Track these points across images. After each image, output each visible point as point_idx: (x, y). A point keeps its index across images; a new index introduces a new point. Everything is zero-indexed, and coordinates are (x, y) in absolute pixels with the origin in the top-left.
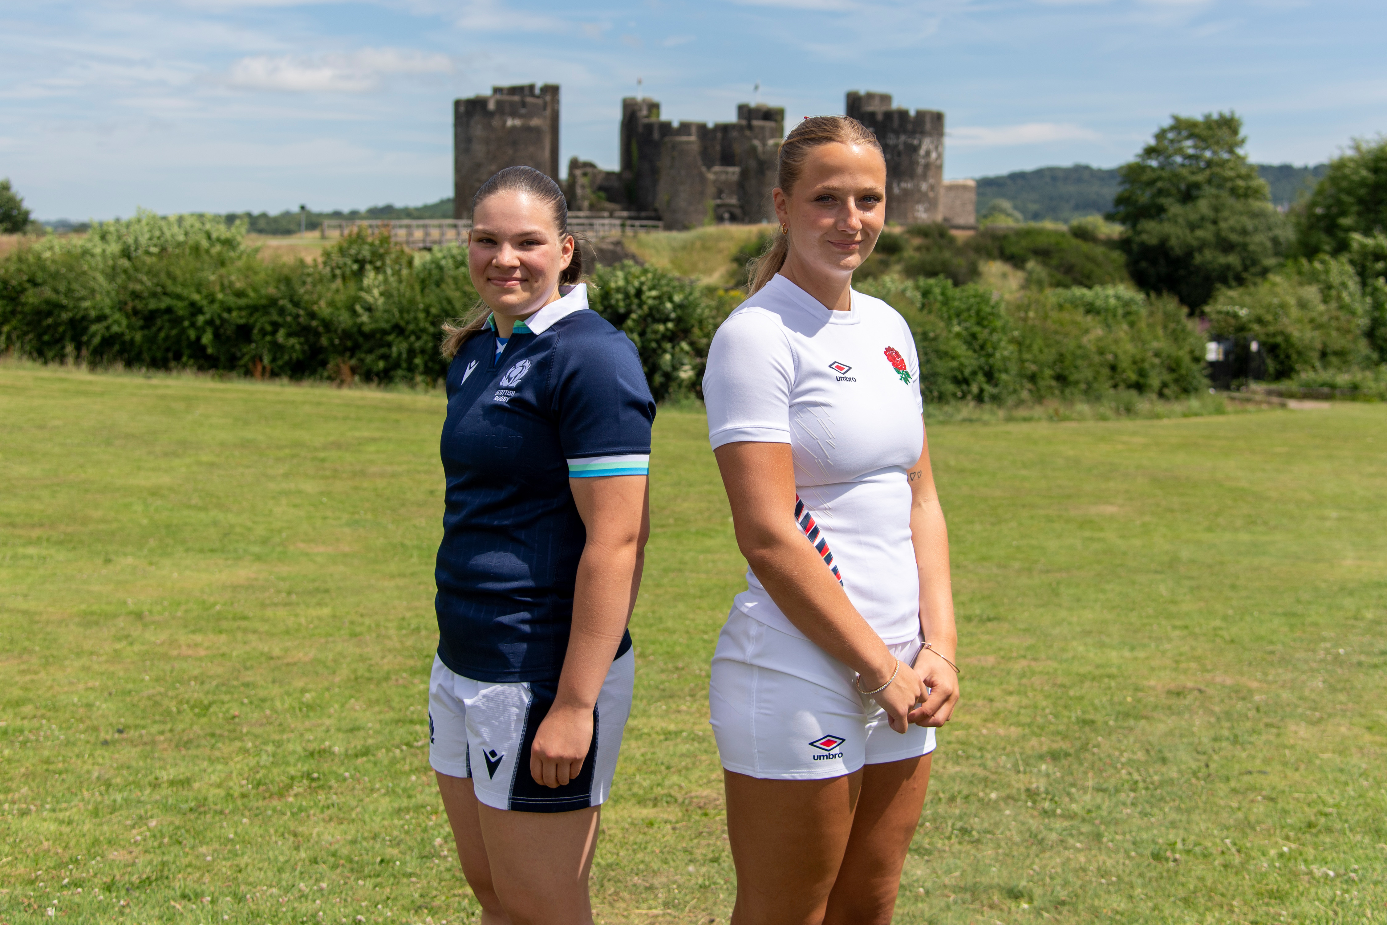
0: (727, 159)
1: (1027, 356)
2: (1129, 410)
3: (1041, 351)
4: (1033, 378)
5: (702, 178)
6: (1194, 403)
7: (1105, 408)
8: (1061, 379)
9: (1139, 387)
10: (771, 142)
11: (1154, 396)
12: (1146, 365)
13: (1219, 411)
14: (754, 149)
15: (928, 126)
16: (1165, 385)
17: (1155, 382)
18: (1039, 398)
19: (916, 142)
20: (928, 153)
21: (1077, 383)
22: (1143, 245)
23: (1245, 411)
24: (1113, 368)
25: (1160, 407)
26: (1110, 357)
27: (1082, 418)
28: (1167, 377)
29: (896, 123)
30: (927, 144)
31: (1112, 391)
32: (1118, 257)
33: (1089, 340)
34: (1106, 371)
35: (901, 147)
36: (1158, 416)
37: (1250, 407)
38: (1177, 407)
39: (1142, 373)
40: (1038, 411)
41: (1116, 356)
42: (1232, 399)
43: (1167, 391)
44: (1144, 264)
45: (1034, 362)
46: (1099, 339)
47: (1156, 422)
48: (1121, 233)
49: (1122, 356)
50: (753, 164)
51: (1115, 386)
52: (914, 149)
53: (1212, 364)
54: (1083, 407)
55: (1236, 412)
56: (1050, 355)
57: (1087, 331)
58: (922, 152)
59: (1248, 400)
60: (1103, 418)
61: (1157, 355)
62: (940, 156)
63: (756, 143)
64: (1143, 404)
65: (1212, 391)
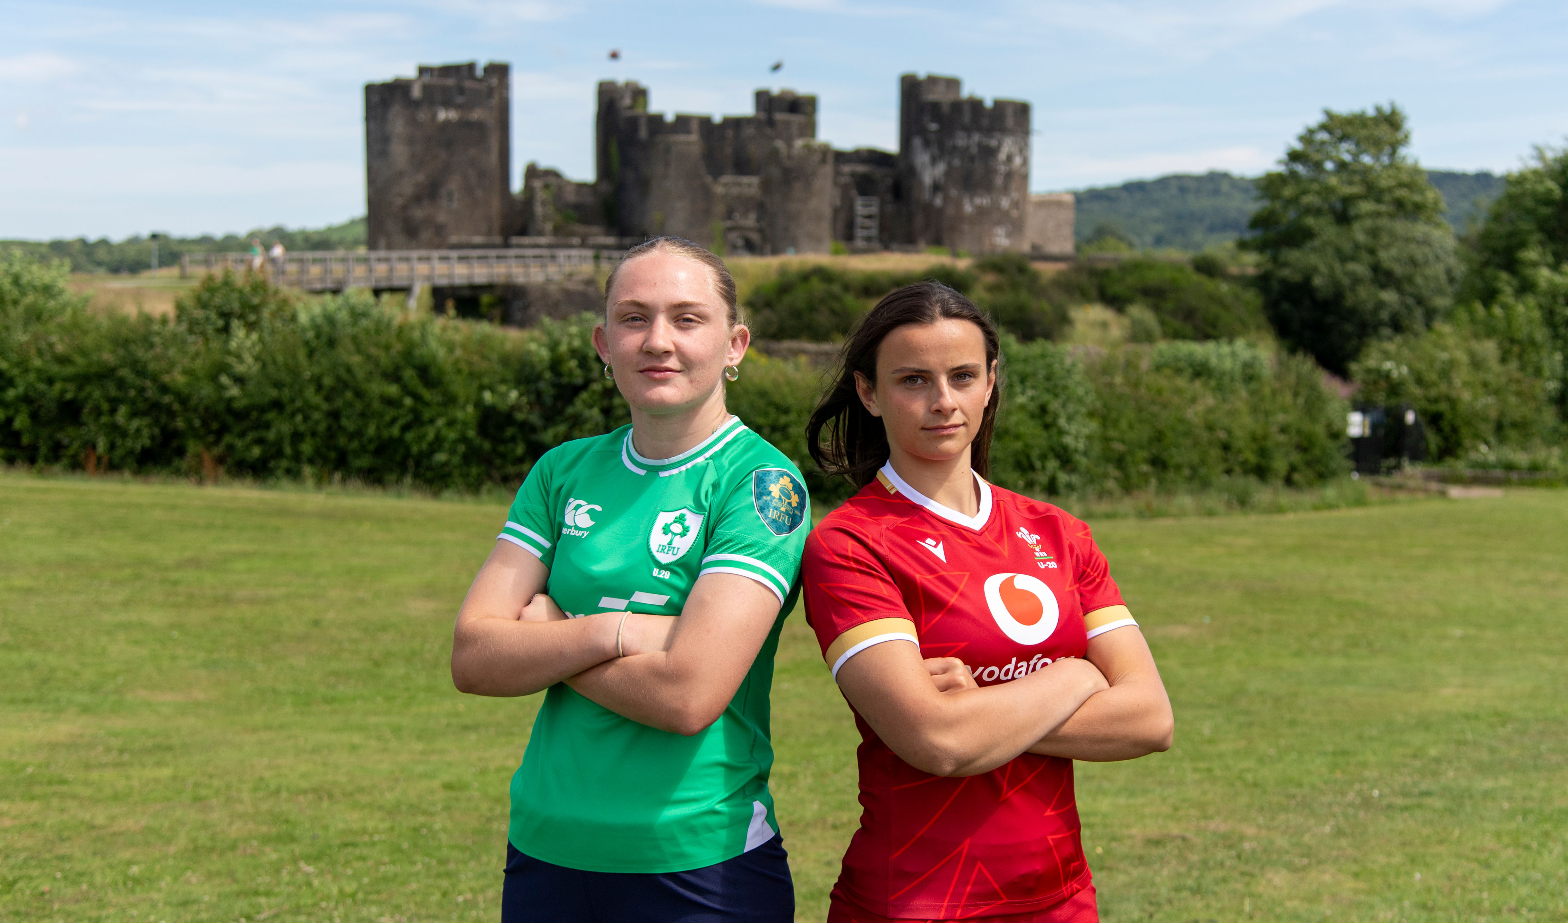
0: (742, 166)
1: (1112, 433)
2: (1243, 502)
3: (1131, 426)
4: (1120, 462)
5: (707, 194)
6: (1330, 492)
7: (1212, 500)
8: (1159, 463)
9: (1261, 472)
10: (799, 143)
11: (1279, 483)
12: (1269, 444)
13: (1360, 502)
14: (775, 153)
15: (1010, 121)
16: (1293, 469)
17: (1280, 465)
18: (1128, 487)
19: (993, 143)
20: (1010, 158)
21: (1178, 467)
22: (1284, 282)
23: (1394, 502)
24: (1226, 447)
25: (1286, 497)
26: (1222, 435)
27: (1182, 514)
28: (1296, 457)
29: (967, 118)
30: (1008, 146)
31: (1225, 479)
32: (1251, 296)
33: (1194, 414)
34: (1215, 453)
35: (974, 150)
36: (1279, 510)
37: (1401, 496)
38: (1308, 498)
39: (1263, 452)
40: (1127, 504)
41: (1229, 432)
42: (1379, 485)
43: (1296, 477)
44: (1285, 306)
45: (1123, 442)
46: (1210, 410)
47: (1278, 518)
48: (1258, 265)
49: (1239, 433)
50: (775, 172)
51: (1229, 472)
52: (989, 153)
53: (1357, 441)
54: (1186, 500)
55: (1383, 503)
56: (1144, 433)
57: (1194, 400)
58: (1002, 156)
59: (1400, 487)
60: (1211, 513)
61: (1284, 430)
62: (1025, 162)
63: (780, 144)
64: (1263, 494)
65: (1355, 476)
